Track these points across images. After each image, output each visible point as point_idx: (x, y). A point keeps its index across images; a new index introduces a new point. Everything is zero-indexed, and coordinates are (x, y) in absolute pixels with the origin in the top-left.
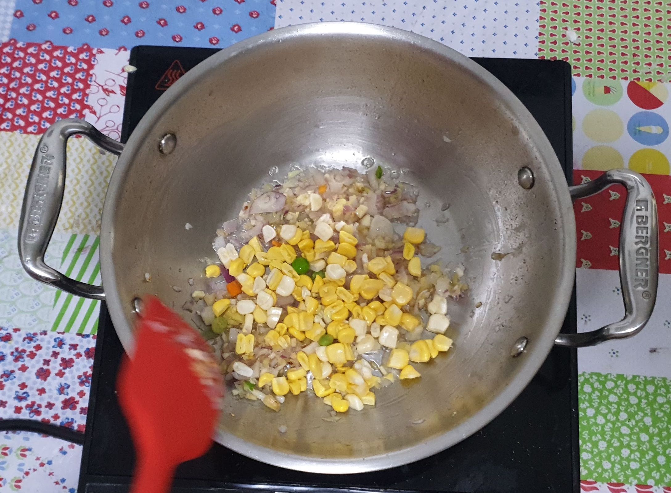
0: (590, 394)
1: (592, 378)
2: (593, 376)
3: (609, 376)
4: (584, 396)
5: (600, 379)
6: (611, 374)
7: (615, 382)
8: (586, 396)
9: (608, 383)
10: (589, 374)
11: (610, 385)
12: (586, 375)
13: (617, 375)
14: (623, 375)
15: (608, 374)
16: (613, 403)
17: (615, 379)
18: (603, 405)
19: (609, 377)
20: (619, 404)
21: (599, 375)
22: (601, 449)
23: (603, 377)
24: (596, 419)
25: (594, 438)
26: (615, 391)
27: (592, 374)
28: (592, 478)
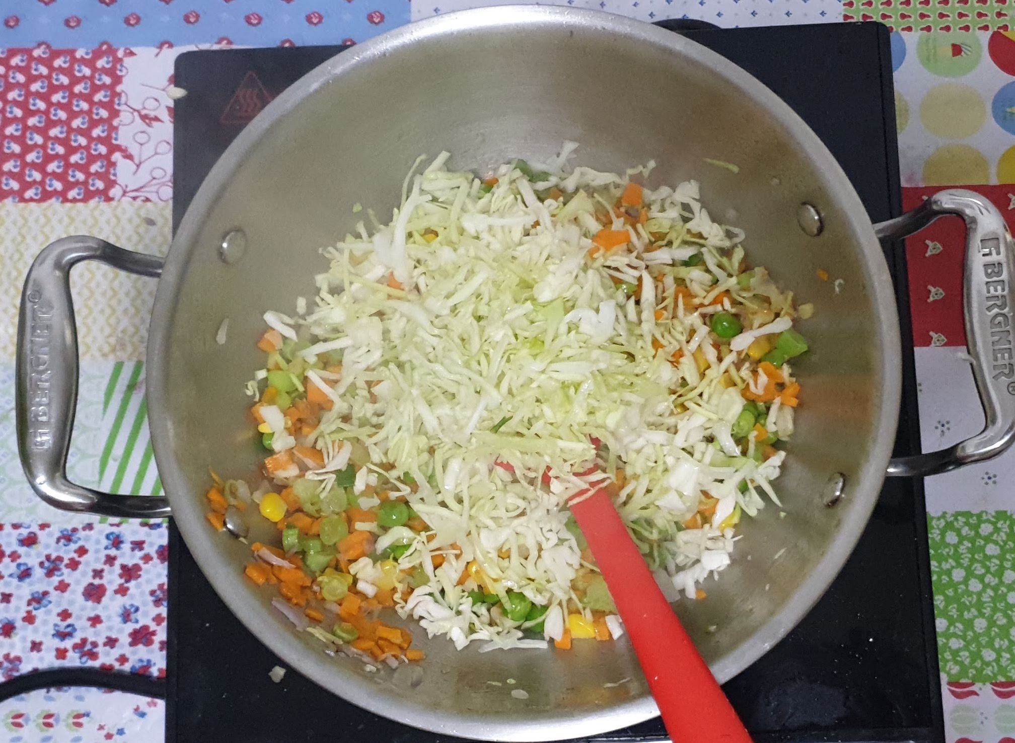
0: (956, 546)
1: (956, 519)
2: (959, 518)
3: (984, 514)
4: (947, 550)
5: (971, 521)
6: (987, 513)
7: (994, 524)
8: (950, 550)
9: (983, 526)
10: (953, 515)
11: (986, 529)
12: (947, 516)
13: (997, 512)
14: (1006, 512)
15: (982, 512)
16: (993, 557)
17: (993, 520)
18: (978, 561)
19: (984, 517)
20: (1001, 558)
21: (967, 514)
22: (978, 631)
23: (975, 518)
24: (967, 586)
25: (966, 615)
26: (995, 537)
27: (957, 515)
28: (968, 677)
